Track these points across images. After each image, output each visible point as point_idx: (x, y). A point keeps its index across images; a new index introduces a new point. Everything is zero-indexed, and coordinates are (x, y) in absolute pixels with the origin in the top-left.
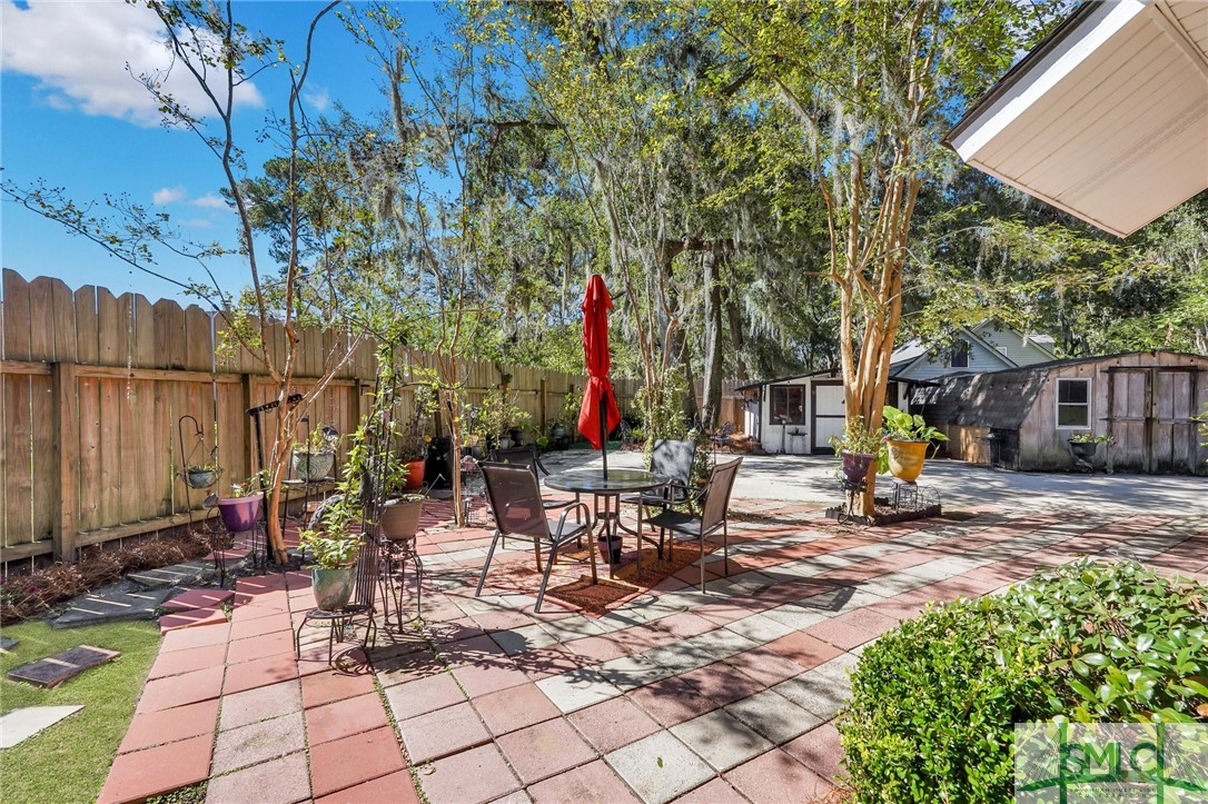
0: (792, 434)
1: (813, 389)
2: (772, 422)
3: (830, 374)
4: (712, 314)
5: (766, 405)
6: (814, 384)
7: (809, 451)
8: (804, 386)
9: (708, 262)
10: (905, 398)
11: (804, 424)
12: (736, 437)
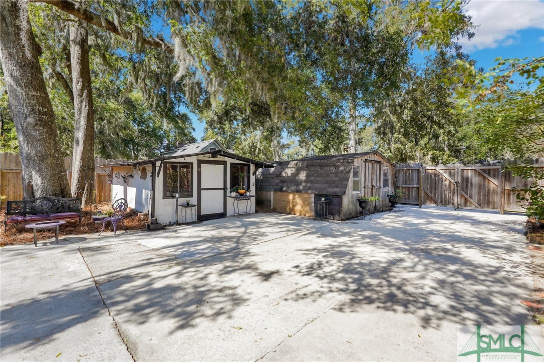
0: (183, 206)
1: (199, 167)
2: (165, 197)
3: (210, 155)
4: (82, 91)
5: (159, 181)
6: (200, 162)
7: (195, 219)
8: (192, 164)
9: (74, 41)
10: (253, 175)
11: (191, 196)
12: (106, 208)
